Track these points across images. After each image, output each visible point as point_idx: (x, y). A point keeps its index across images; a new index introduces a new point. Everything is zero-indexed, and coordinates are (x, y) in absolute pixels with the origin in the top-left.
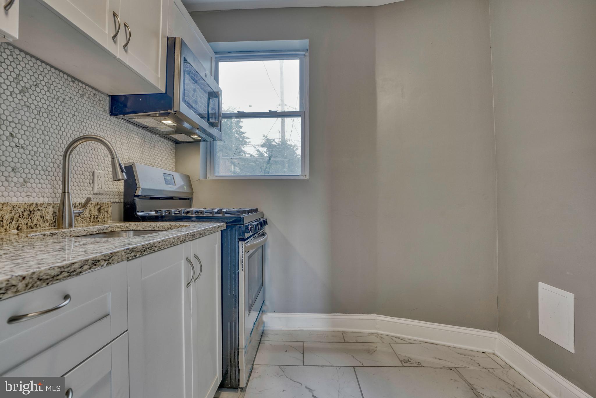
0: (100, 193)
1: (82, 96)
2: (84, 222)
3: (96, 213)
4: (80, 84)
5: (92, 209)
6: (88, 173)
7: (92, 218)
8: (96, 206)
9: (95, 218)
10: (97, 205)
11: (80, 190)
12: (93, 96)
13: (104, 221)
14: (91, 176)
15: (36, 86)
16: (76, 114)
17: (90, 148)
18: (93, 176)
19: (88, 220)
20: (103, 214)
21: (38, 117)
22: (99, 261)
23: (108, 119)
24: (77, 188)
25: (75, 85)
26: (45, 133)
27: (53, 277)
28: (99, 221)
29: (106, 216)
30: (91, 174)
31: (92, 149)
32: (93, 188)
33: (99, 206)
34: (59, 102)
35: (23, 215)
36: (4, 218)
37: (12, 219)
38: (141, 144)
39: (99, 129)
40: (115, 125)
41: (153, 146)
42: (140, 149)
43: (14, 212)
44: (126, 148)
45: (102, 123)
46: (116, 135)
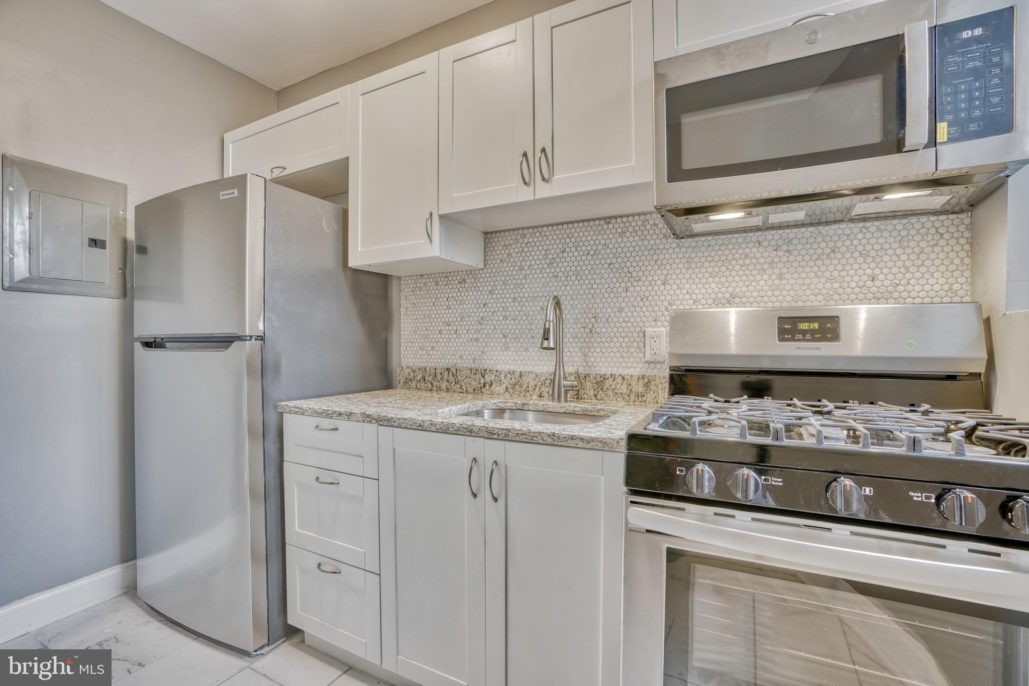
0: (657, 360)
1: (622, 234)
2: (618, 399)
3: (641, 389)
4: (619, 220)
5: (634, 383)
6: (635, 334)
7: (632, 396)
8: (640, 380)
9: (638, 396)
10: (643, 377)
11: (623, 358)
12: (642, 225)
13: (657, 402)
14: (641, 338)
15: (563, 252)
16: (614, 261)
17: (639, 299)
18: (644, 337)
19: (626, 397)
20: (654, 392)
21: (566, 283)
23: (674, 245)
24: (618, 354)
25: (611, 226)
26: (574, 297)
28: (647, 401)
29: (660, 396)
30: (642, 335)
31: (641, 300)
32: (644, 354)
33: (646, 380)
34: (589, 257)
35: (545, 383)
36: (530, 384)
37: (536, 386)
38: (776, 260)
39: (656, 267)
40: (690, 250)
41: (828, 251)
42: (769, 271)
43: (537, 380)
44: (723, 279)
45: (661, 257)
46: (693, 266)
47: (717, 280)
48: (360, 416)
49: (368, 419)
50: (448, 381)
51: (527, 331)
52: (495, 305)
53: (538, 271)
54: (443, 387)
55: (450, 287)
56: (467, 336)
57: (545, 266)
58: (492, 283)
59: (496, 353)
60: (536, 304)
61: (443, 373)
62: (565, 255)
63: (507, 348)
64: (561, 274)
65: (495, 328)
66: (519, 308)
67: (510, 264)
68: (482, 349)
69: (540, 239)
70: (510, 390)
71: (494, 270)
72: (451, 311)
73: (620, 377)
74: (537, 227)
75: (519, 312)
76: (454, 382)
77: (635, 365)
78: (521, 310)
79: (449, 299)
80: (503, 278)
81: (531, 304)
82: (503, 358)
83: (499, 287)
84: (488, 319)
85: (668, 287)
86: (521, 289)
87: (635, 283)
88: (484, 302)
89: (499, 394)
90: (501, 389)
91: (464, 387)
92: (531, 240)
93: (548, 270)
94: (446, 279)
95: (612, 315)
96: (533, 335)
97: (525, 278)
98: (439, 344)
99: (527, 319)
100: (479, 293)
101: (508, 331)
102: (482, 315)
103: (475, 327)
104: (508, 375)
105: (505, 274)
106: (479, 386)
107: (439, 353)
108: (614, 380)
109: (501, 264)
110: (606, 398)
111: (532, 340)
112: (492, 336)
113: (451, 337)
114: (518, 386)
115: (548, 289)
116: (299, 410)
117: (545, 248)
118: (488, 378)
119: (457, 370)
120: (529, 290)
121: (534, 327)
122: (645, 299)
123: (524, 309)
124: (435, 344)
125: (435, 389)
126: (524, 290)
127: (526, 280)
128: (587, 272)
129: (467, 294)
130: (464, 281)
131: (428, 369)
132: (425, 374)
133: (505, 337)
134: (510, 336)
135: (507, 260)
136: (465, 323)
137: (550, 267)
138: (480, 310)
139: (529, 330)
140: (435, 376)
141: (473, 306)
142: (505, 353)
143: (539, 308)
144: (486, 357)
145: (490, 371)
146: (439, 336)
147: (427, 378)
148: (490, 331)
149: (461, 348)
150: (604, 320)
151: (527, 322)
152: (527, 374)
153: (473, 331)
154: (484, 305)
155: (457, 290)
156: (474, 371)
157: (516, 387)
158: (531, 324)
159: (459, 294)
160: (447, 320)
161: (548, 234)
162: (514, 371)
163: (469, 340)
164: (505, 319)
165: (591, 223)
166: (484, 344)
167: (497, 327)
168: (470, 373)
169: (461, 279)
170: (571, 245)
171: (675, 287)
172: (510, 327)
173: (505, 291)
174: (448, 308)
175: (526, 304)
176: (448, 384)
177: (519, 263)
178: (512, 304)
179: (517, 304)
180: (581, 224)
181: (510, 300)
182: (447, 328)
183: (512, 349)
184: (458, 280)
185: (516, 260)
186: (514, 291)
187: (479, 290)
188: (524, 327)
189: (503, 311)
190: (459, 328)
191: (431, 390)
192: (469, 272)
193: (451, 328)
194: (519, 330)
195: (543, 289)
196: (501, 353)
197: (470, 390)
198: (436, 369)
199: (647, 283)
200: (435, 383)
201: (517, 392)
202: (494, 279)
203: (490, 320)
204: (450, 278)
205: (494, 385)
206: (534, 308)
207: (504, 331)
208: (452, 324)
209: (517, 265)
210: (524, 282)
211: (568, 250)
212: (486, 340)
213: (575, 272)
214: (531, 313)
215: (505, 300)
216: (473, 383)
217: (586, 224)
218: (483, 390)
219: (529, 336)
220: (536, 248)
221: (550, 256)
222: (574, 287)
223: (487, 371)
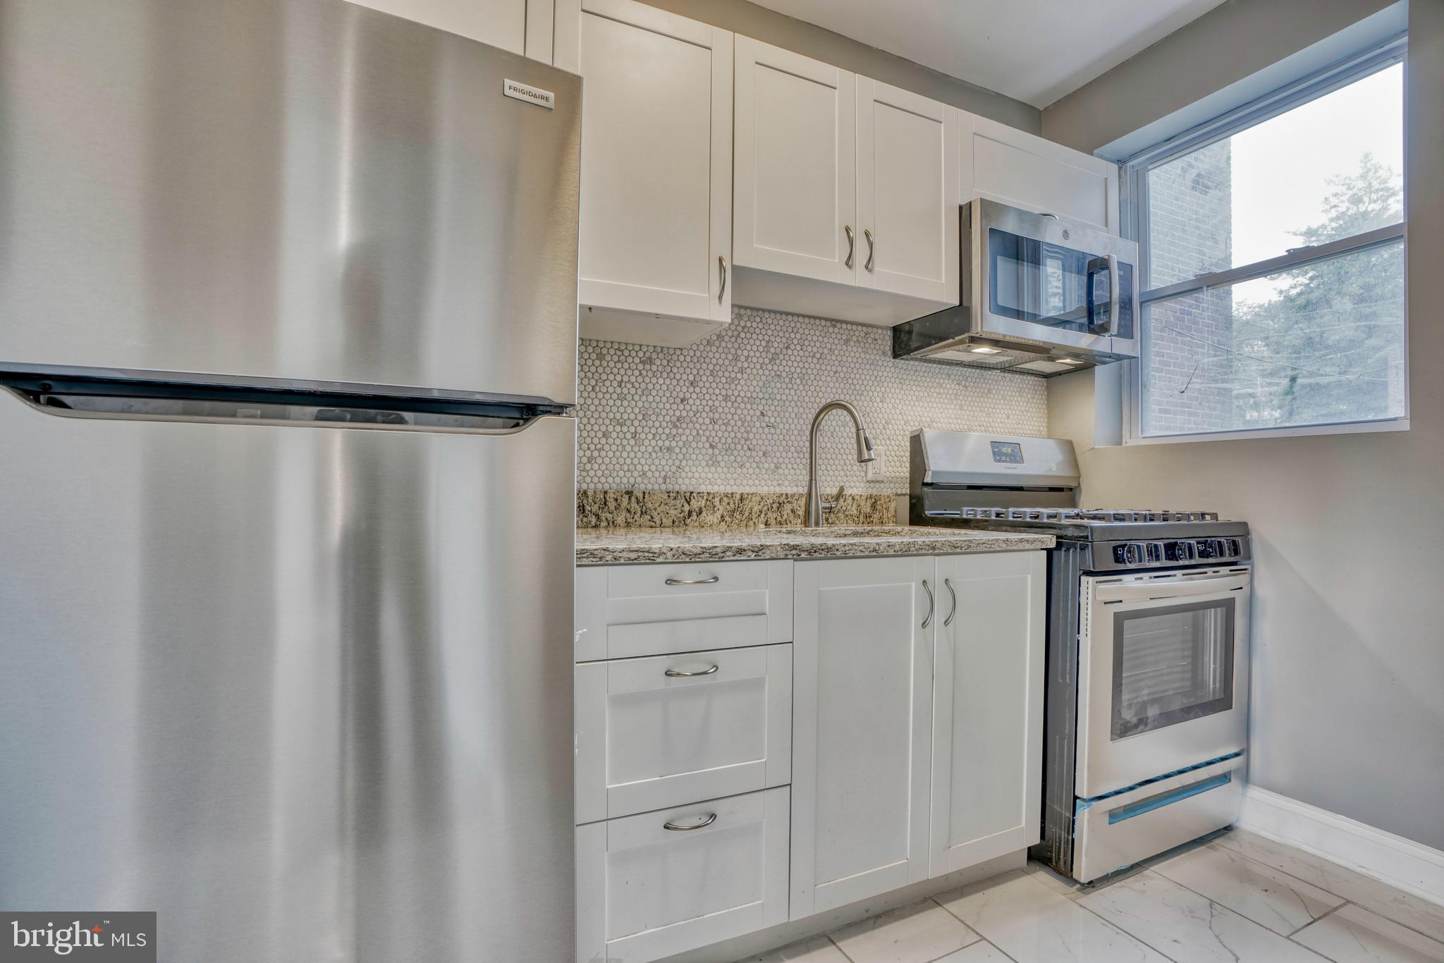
0: (878, 479)
1: (847, 341)
2: (849, 521)
3: (869, 510)
4: (844, 326)
5: (863, 503)
7: (861, 518)
8: (868, 500)
9: (866, 517)
10: (871, 498)
12: (864, 337)
15: (788, 348)
16: (839, 369)
19: (856, 519)
20: (879, 512)
21: (790, 386)
22: (745, 550)
23: (890, 364)
24: (842, 473)
25: (836, 330)
26: (799, 403)
27: (696, 555)
28: (874, 522)
29: (885, 515)
32: (866, 473)
33: (873, 500)
34: (815, 361)
35: (772, 508)
36: (753, 510)
37: (761, 512)
38: (959, 392)
39: (876, 383)
40: (902, 371)
41: (986, 391)
42: (955, 402)
43: (762, 504)
44: (926, 404)
45: (880, 374)
46: (905, 387)
47: (921, 404)
49: (794, 552)
50: (629, 511)
51: (743, 441)
52: (698, 402)
53: (758, 366)
54: (620, 519)
55: (626, 365)
56: (653, 443)
57: (767, 361)
58: (695, 372)
59: (700, 469)
60: (755, 407)
61: (619, 498)
62: (790, 352)
63: (715, 463)
64: (784, 374)
65: (698, 434)
66: (733, 410)
67: (721, 350)
68: (677, 463)
69: (761, 326)
70: (727, 519)
71: (698, 354)
72: (625, 403)
73: (851, 498)
74: (758, 310)
75: (733, 415)
76: (639, 512)
77: (857, 484)
78: (736, 413)
79: (623, 385)
80: (711, 367)
81: (749, 406)
82: (710, 476)
83: (704, 378)
84: (687, 420)
85: (885, 405)
86: (736, 385)
87: (858, 397)
88: (681, 395)
89: (711, 526)
90: (713, 518)
91: (657, 519)
92: (749, 324)
93: (770, 367)
94: (619, 353)
95: (837, 429)
96: (751, 446)
97: (742, 371)
98: (603, 453)
99: (742, 425)
100: (674, 382)
101: (717, 440)
102: (678, 413)
103: (667, 431)
104: (725, 499)
105: (714, 361)
106: (682, 515)
107: (603, 467)
108: (845, 501)
109: (708, 347)
110: (837, 522)
111: (748, 453)
112: (694, 444)
113: (625, 442)
114: (738, 513)
115: (770, 390)
116: (640, 554)
117: (767, 338)
118: (695, 504)
119: (644, 493)
120: (745, 388)
121: (751, 436)
122: (867, 415)
123: (739, 412)
124: (596, 454)
125: (604, 524)
126: (739, 388)
127: (742, 374)
128: (812, 377)
129: (654, 380)
130: (650, 361)
131: (590, 493)
132: (585, 501)
133: (712, 447)
134: (720, 446)
135: (717, 343)
136: (650, 423)
137: (772, 363)
138: (675, 407)
139: (746, 440)
140: (605, 504)
141: (664, 399)
142: (713, 469)
143: (758, 413)
144: (684, 475)
145: (699, 493)
146: (603, 441)
147: (588, 508)
148: (691, 438)
149: (643, 461)
150: (829, 434)
151: (742, 430)
152: (750, 497)
153: (664, 437)
154: (682, 401)
155: (637, 373)
156: (673, 495)
157: (735, 515)
158: (748, 433)
159: (640, 380)
160: (618, 416)
161: (770, 321)
162: (732, 494)
163: (657, 449)
164: (713, 423)
165: (818, 322)
166: (680, 456)
167: (701, 432)
168: (667, 497)
169: (644, 356)
170: (795, 341)
171: (890, 406)
172: (720, 434)
173: (714, 385)
174: (622, 397)
175: (742, 406)
176: (628, 515)
177: (733, 351)
178: (723, 404)
179: (729, 404)
180: (807, 320)
181: (720, 398)
182: (618, 428)
183: (723, 464)
184: (640, 358)
185: (730, 345)
186: (727, 386)
187: (675, 378)
188: (739, 435)
189: (711, 411)
190: (639, 430)
191: (596, 526)
192: (659, 350)
193: (625, 429)
194: (733, 439)
195: (764, 390)
196: (707, 469)
197: (667, 522)
198: (606, 493)
199: (868, 398)
200: (603, 516)
201: (737, 521)
202: (698, 366)
203: (691, 422)
204: (626, 353)
205: (704, 514)
206: (752, 412)
207: (711, 439)
208: (628, 423)
209: (730, 353)
210: (739, 376)
211: (792, 347)
212: (684, 451)
213: (800, 375)
214: (748, 418)
215: (714, 397)
216: (672, 512)
217: (812, 321)
218: (688, 521)
219: (746, 447)
220: (755, 336)
221: (772, 350)
222: (798, 392)
223: (695, 495)
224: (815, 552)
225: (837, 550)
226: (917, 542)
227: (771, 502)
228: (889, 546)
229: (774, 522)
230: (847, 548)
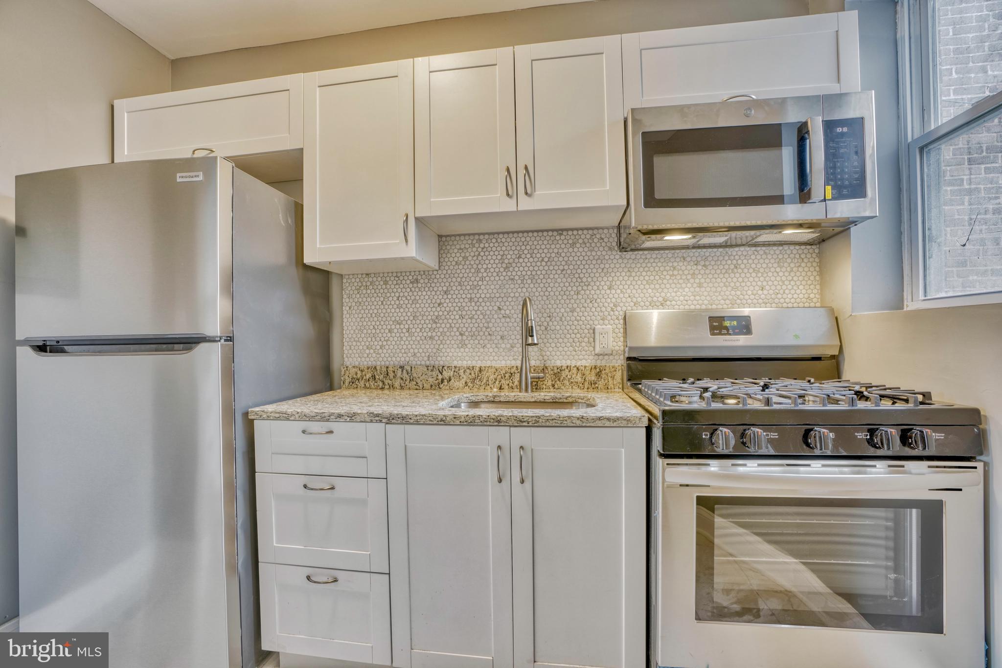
0: (606, 353)
1: (573, 245)
2: (574, 387)
3: (593, 378)
4: (570, 233)
5: (587, 373)
6: (586, 331)
7: (586, 385)
8: (592, 370)
9: (591, 384)
10: (595, 368)
11: (575, 351)
12: (590, 238)
13: (608, 388)
14: (591, 334)
15: (520, 257)
16: (566, 267)
17: (588, 301)
18: (594, 333)
19: (581, 385)
20: (604, 380)
21: (522, 285)
23: (618, 257)
24: (571, 348)
25: (563, 237)
28: (599, 388)
29: (610, 383)
30: (592, 331)
31: (591, 302)
32: (594, 347)
33: (598, 370)
34: (544, 264)
35: (505, 377)
36: (490, 378)
37: (496, 379)
38: (697, 272)
39: (603, 274)
40: (631, 261)
41: (732, 267)
42: (692, 281)
43: (497, 374)
44: (657, 286)
45: (607, 266)
46: (634, 274)
47: (652, 286)
48: (366, 416)
50: (402, 379)
51: (484, 329)
52: (450, 305)
53: (495, 274)
54: (397, 384)
55: (401, 286)
56: (420, 334)
57: (502, 270)
58: (447, 284)
59: (453, 350)
60: (493, 304)
61: (396, 371)
62: (521, 260)
63: (464, 345)
64: (516, 278)
65: (451, 326)
66: (476, 308)
67: (466, 267)
68: (437, 346)
69: (496, 245)
70: (469, 384)
71: (449, 272)
72: (402, 310)
73: (575, 368)
74: (493, 234)
75: (476, 311)
76: (409, 380)
77: (586, 357)
78: (478, 310)
79: (400, 298)
80: (459, 280)
81: (488, 304)
82: (460, 354)
83: (454, 288)
84: (443, 317)
85: (613, 292)
86: (478, 290)
87: (585, 288)
88: (438, 301)
89: (458, 389)
90: (461, 384)
91: (420, 384)
92: (487, 245)
93: (504, 274)
94: (397, 279)
95: (565, 314)
96: (490, 333)
97: (482, 279)
98: (389, 343)
99: (484, 318)
100: (433, 293)
101: (464, 329)
102: (436, 314)
103: (429, 326)
104: (468, 370)
105: (461, 275)
106: (437, 382)
107: (389, 351)
108: (569, 371)
109: (457, 266)
111: (489, 337)
112: (448, 334)
113: (402, 335)
114: (478, 380)
115: (505, 291)
117: (501, 253)
118: (446, 374)
119: (411, 367)
120: (485, 291)
121: (491, 325)
122: (594, 301)
123: (481, 308)
124: (385, 343)
125: (387, 387)
126: (480, 291)
127: (483, 282)
128: (541, 277)
129: (420, 293)
130: (417, 281)
131: (378, 368)
132: (375, 373)
133: (461, 334)
134: (467, 334)
135: (463, 263)
136: (418, 322)
137: (506, 271)
138: (434, 309)
139: (487, 328)
140: (387, 374)
141: (427, 305)
142: (462, 350)
143: (496, 308)
144: (441, 354)
145: (449, 367)
146: (389, 335)
147: (377, 377)
148: (446, 330)
149: (414, 346)
150: (558, 319)
151: (484, 321)
152: (486, 369)
153: (427, 330)
154: (439, 305)
155: (408, 290)
156: (431, 368)
157: (475, 382)
158: (488, 323)
159: (411, 294)
160: (398, 318)
161: (504, 240)
162: (473, 367)
163: (423, 338)
164: (461, 318)
165: (545, 234)
166: (439, 342)
167: (453, 325)
168: (426, 370)
169: (413, 279)
170: (526, 252)
171: (619, 291)
172: (467, 325)
173: (461, 292)
174: (399, 307)
175: (483, 304)
176: (402, 381)
177: (475, 266)
178: (469, 304)
179: (473, 304)
180: (535, 234)
181: (466, 300)
182: (398, 326)
183: (469, 346)
184: (410, 280)
185: (472, 263)
186: (471, 291)
187: (433, 290)
188: (481, 325)
189: (459, 310)
190: (411, 326)
191: (382, 389)
192: (422, 273)
193: (402, 326)
194: (476, 328)
195: (500, 291)
196: (457, 350)
197: (427, 386)
198: (387, 367)
199: (595, 288)
200: (386, 382)
201: (477, 386)
202: (450, 280)
203: (446, 318)
204: (401, 278)
205: (452, 381)
206: (490, 308)
207: (460, 329)
208: (404, 322)
209: (473, 268)
210: (480, 283)
211: (523, 256)
212: (441, 338)
213: (531, 276)
214: (488, 313)
215: (462, 300)
216: (430, 380)
217: (540, 234)
218: (441, 386)
219: (487, 333)
220: (492, 253)
221: (506, 261)
222: (529, 290)
223: (445, 368)
224: (393, 419)
225: (410, 419)
226: (482, 416)
227: (504, 372)
228: (455, 418)
229: (507, 387)
230: (419, 418)
